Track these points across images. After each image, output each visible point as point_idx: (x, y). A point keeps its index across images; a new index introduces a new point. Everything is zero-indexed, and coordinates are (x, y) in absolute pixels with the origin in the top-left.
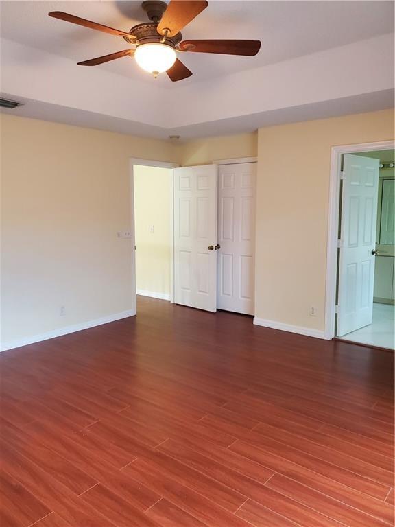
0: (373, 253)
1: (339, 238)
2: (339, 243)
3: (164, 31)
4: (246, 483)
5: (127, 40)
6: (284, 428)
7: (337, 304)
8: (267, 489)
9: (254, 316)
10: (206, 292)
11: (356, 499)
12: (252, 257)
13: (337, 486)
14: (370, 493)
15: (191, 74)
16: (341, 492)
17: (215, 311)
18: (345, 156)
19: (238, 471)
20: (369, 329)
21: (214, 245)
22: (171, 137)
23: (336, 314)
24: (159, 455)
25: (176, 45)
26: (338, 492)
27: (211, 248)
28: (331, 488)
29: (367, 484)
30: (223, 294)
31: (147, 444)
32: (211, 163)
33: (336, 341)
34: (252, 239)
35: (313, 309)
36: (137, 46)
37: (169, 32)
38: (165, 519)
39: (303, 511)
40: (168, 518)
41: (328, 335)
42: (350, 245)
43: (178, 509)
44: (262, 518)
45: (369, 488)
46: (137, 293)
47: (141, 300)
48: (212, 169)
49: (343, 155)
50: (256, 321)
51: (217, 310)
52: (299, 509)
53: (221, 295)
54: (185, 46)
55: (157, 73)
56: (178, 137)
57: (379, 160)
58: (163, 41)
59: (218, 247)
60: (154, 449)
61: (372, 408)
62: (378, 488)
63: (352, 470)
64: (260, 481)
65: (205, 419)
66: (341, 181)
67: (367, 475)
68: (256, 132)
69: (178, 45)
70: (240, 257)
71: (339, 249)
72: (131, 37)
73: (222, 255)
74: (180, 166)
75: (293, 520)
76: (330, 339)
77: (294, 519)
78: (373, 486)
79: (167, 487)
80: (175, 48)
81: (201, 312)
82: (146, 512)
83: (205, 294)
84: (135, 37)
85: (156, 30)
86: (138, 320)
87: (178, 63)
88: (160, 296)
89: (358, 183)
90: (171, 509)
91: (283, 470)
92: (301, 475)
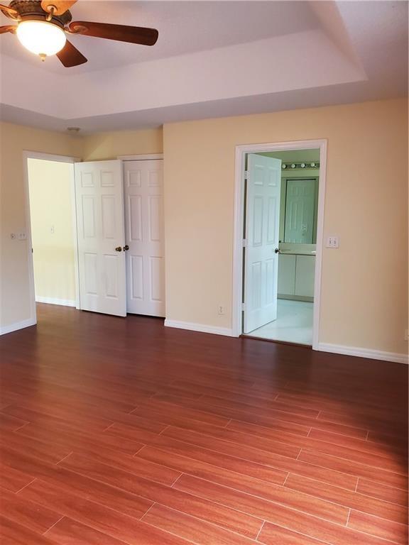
0: (276, 251)
1: (244, 238)
2: (244, 243)
3: (49, 8)
4: (152, 488)
5: (6, 14)
6: (192, 429)
7: (243, 302)
8: (173, 490)
9: (164, 318)
10: (115, 296)
11: (258, 488)
12: (161, 257)
13: (241, 477)
14: (270, 480)
15: (85, 60)
16: (244, 483)
17: (125, 315)
18: (249, 156)
19: (145, 477)
20: (274, 325)
21: (123, 246)
22: (70, 129)
23: (243, 312)
24: (61, 472)
25: (65, 26)
26: (241, 483)
27: (119, 249)
28: (235, 480)
29: (267, 471)
30: (133, 297)
31: (48, 462)
32: (116, 159)
33: (243, 338)
34: (161, 241)
35: (221, 308)
36: (19, 22)
37: (55, 10)
38: (66, 538)
39: (209, 507)
40: (71, 536)
41: (235, 332)
42: (255, 245)
43: (82, 525)
44: (168, 520)
45: (269, 475)
46: (37, 300)
47: (41, 308)
48: (116, 165)
49: (247, 155)
50: (167, 323)
51: (128, 314)
52: (204, 505)
53: (132, 298)
54: (76, 28)
55: (45, 55)
56: (78, 129)
57: (280, 161)
58: (49, 19)
59: (126, 248)
60: (55, 465)
61: (275, 400)
62: (277, 474)
63: (255, 460)
64: (168, 484)
65: (111, 428)
66: (246, 180)
67: (267, 463)
68: (161, 127)
69: (67, 25)
70: (150, 258)
71: (244, 248)
72: (10, 11)
73: (131, 257)
74: (82, 161)
75: (198, 517)
76: (238, 336)
77: (200, 515)
78: (273, 473)
79: (70, 505)
80: (64, 29)
81: (109, 317)
82: (45, 534)
83: (114, 298)
84: (16, 12)
85: (40, 5)
86: (39, 330)
87: (69, 46)
88: (64, 302)
89: (261, 183)
90: (73, 526)
91: (190, 469)
92: (207, 473)
